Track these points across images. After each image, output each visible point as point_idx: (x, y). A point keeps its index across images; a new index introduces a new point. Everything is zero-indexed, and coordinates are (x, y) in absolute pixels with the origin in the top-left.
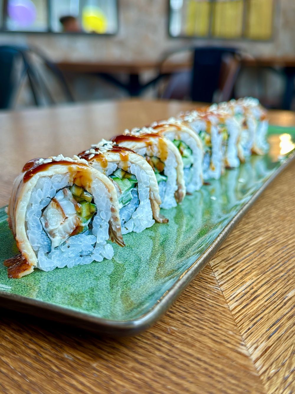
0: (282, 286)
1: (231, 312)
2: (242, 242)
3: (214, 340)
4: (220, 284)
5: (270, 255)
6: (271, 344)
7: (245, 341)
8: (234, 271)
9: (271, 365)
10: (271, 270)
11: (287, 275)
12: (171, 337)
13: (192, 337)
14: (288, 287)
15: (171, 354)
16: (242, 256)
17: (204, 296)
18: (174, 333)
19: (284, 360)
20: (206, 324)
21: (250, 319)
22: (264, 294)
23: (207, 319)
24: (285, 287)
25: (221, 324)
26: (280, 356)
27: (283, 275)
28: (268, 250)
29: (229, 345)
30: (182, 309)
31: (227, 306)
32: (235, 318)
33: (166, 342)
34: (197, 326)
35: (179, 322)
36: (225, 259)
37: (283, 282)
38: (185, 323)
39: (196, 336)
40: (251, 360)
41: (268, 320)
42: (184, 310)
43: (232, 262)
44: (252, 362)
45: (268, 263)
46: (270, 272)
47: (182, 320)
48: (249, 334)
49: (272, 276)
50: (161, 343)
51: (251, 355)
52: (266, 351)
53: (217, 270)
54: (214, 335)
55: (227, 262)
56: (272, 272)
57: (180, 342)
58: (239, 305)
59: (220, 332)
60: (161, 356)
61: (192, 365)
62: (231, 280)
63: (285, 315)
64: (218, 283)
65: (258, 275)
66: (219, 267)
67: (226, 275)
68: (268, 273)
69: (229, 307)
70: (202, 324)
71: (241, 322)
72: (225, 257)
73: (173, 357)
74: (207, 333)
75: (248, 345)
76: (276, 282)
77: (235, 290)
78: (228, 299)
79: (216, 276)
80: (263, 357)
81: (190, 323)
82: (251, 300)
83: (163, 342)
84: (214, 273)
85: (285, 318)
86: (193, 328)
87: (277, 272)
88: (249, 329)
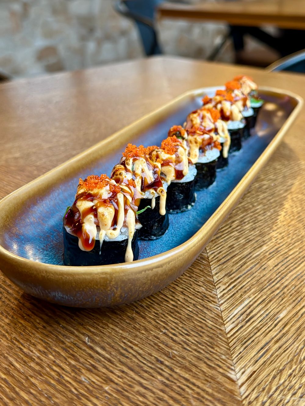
0: (275, 306)
1: (227, 335)
2: (246, 253)
3: (209, 365)
4: (220, 303)
5: (270, 269)
6: (257, 368)
7: (235, 366)
8: (235, 288)
9: (253, 390)
10: (269, 287)
11: (282, 292)
12: (173, 361)
13: (190, 362)
14: (281, 307)
15: (170, 378)
16: (244, 270)
17: (205, 317)
18: (175, 357)
19: (265, 385)
20: (203, 348)
21: (242, 343)
22: (259, 315)
23: (205, 343)
24: (279, 307)
25: (216, 348)
26: (262, 381)
27: (279, 293)
28: (269, 262)
29: (221, 370)
30: (184, 331)
31: (224, 328)
32: (229, 341)
33: (167, 366)
34: (195, 350)
35: (180, 346)
36: (227, 274)
37: (277, 301)
38: (185, 346)
39: (194, 361)
40: (237, 384)
41: (258, 343)
42: (186, 332)
43: (234, 277)
44: (238, 387)
45: (267, 279)
46: (267, 289)
47: (183, 344)
48: (240, 358)
49: (268, 294)
50: (163, 368)
51: (238, 380)
52: (251, 375)
53: (220, 287)
54: (209, 360)
55: (230, 277)
56: (269, 289)
57: (179, 367)
58: (235, 327)
59: (215, 356)
60: (162, 381)
61: (187, 389)
62: (231, 299)
63: (273, 338)
64: (219, 302)
65: (256, 293)
66: (221, 283)
67: (227, 292)
68: (265, 290)
69: (225, 329)
70: (200, 348)
71: (235, 346)
72: (229, 271)
73: (172, 382)
74: (204, 358)
75: (237, 370)
76: (270, 301)
77: (233, 310)
78: (225, 320)
79: (218, 293)
80: (248, 381)
81: (190, 347)
82: (246, 321)
83: (165, 367)
84: (216, 290)
85: (273, 341)
86: (191, 352)
87: (273, 289)
88: (240, 353)
